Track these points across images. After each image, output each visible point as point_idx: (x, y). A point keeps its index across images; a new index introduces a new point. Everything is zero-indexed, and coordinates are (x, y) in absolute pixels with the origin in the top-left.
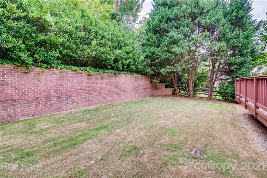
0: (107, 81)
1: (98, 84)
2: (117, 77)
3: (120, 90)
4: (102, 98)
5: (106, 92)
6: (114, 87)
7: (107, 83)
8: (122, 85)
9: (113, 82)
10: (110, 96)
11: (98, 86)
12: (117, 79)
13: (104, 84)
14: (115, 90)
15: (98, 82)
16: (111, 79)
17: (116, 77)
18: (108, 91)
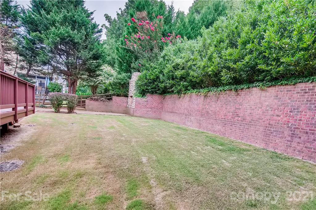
0: (222, 103)
1: (212, 106)
2: (240, 96)
3: (244, 119)
4: (211, 124)
5: (219, 118)
6: (232, 112)
7: (222, 106)
8: (249, 111)
9: (231, 104)
10: (220, 124)
11: (211, 109)
12: (240, 99)
13: (218, 106)
14: (232, 118)
15: (212, 104)
16: (228, 99)
17: (237, 95)
18: (221, 116)
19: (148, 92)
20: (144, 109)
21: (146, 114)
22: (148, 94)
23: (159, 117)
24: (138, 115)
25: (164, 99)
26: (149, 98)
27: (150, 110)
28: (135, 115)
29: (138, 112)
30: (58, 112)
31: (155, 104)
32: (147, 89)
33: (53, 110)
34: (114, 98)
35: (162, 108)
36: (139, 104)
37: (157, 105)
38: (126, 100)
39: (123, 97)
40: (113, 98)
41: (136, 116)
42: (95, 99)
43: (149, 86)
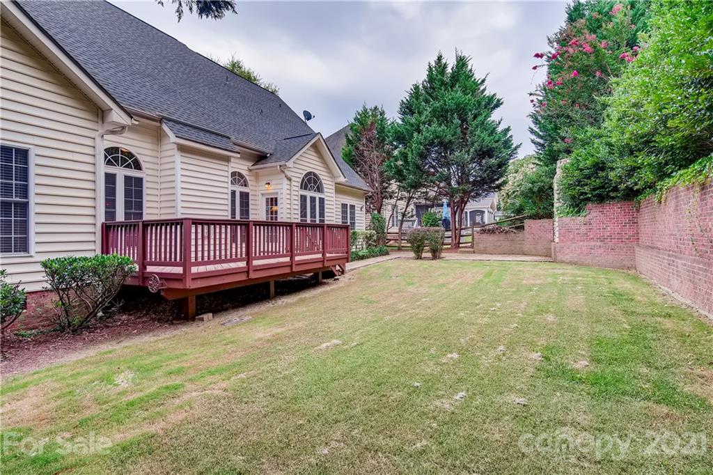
19: (588, 199)
20: (582, 243)
21: (587, 254)
22: (590, 205)
23: (627, 263)
24: (567, 258)
25: (638, 211)
26: (593, 213)
27: (599, 243)
28: (559, 258)
29: (568, 251)
30: (419, 258)
31: (612, 228)
32: (582, 194)
33: (412, 254)
34: (527, 223)
35: (636, 237)
36: (569, 231)
37: (617, 230)
38: (551, 224)
39: (545, 220)
40: (525, 225)
41: (562, 262)
42: (489, 230)
43: (587, 185)
